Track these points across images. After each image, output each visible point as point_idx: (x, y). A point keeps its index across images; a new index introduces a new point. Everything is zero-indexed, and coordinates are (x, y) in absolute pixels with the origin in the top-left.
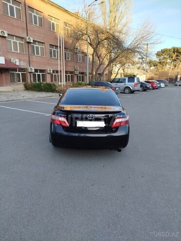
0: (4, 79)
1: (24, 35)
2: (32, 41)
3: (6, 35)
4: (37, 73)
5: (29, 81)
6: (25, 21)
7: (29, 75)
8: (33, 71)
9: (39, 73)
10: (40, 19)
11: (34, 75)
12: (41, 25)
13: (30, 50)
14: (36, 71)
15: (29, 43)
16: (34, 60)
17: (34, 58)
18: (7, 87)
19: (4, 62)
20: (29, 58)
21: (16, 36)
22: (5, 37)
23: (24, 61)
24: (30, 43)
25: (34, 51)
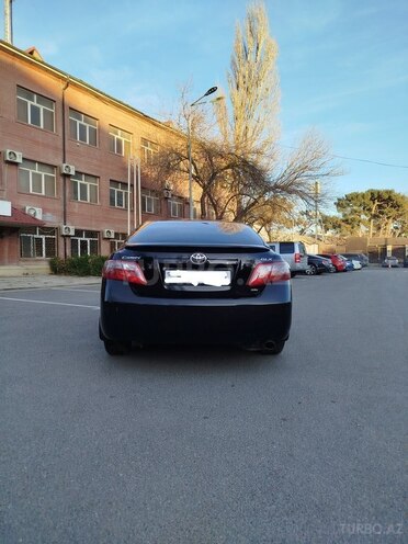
0: (6, 249)
1: (57, 161)
2: (73, 173)
3: (19, 160)
4: (79, 239)
5: (61, 254)
6: (61, 135)
7: (61, 241)
8: (72, 233)
9: (83, 239)
10: (94, 132)
11: (74, 243)
12: (94, 142)
13: (67, 191)
14: (78, 233)
15: (66, 176)
16: (76, 210)
17: (75, 207)
18: (12, 267)
19: (8, 213)
20: (65, 206)
21: (39, 163)
22: (16, 164)
23: (54, 212)
24: (69, 176)
25: (76, 193)
